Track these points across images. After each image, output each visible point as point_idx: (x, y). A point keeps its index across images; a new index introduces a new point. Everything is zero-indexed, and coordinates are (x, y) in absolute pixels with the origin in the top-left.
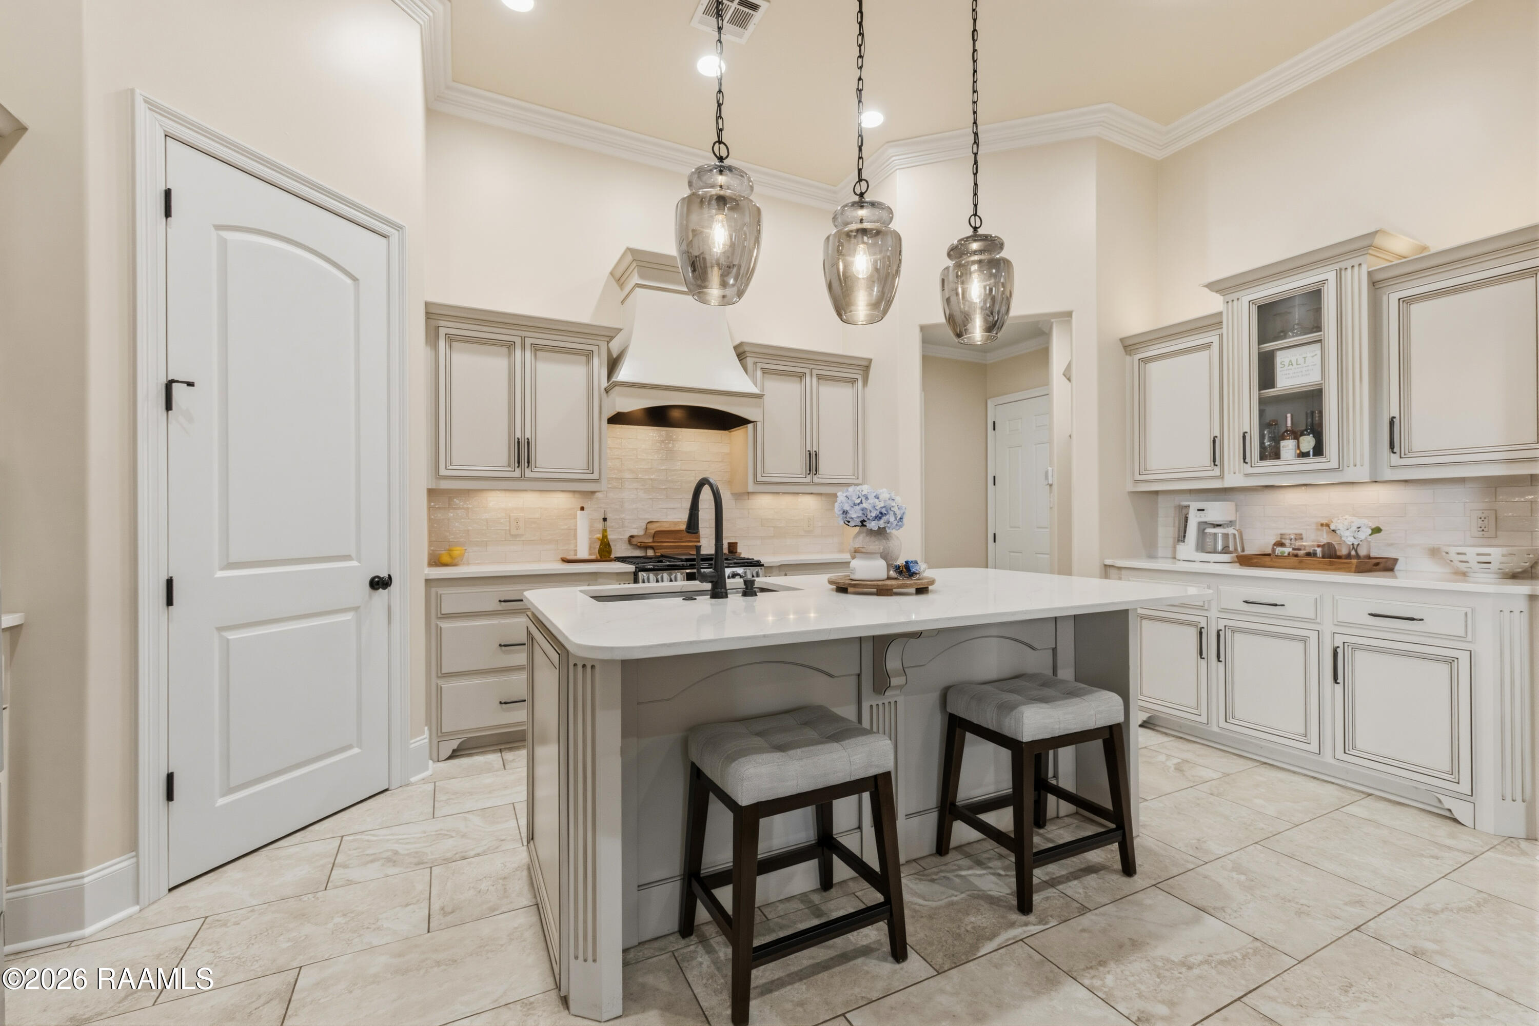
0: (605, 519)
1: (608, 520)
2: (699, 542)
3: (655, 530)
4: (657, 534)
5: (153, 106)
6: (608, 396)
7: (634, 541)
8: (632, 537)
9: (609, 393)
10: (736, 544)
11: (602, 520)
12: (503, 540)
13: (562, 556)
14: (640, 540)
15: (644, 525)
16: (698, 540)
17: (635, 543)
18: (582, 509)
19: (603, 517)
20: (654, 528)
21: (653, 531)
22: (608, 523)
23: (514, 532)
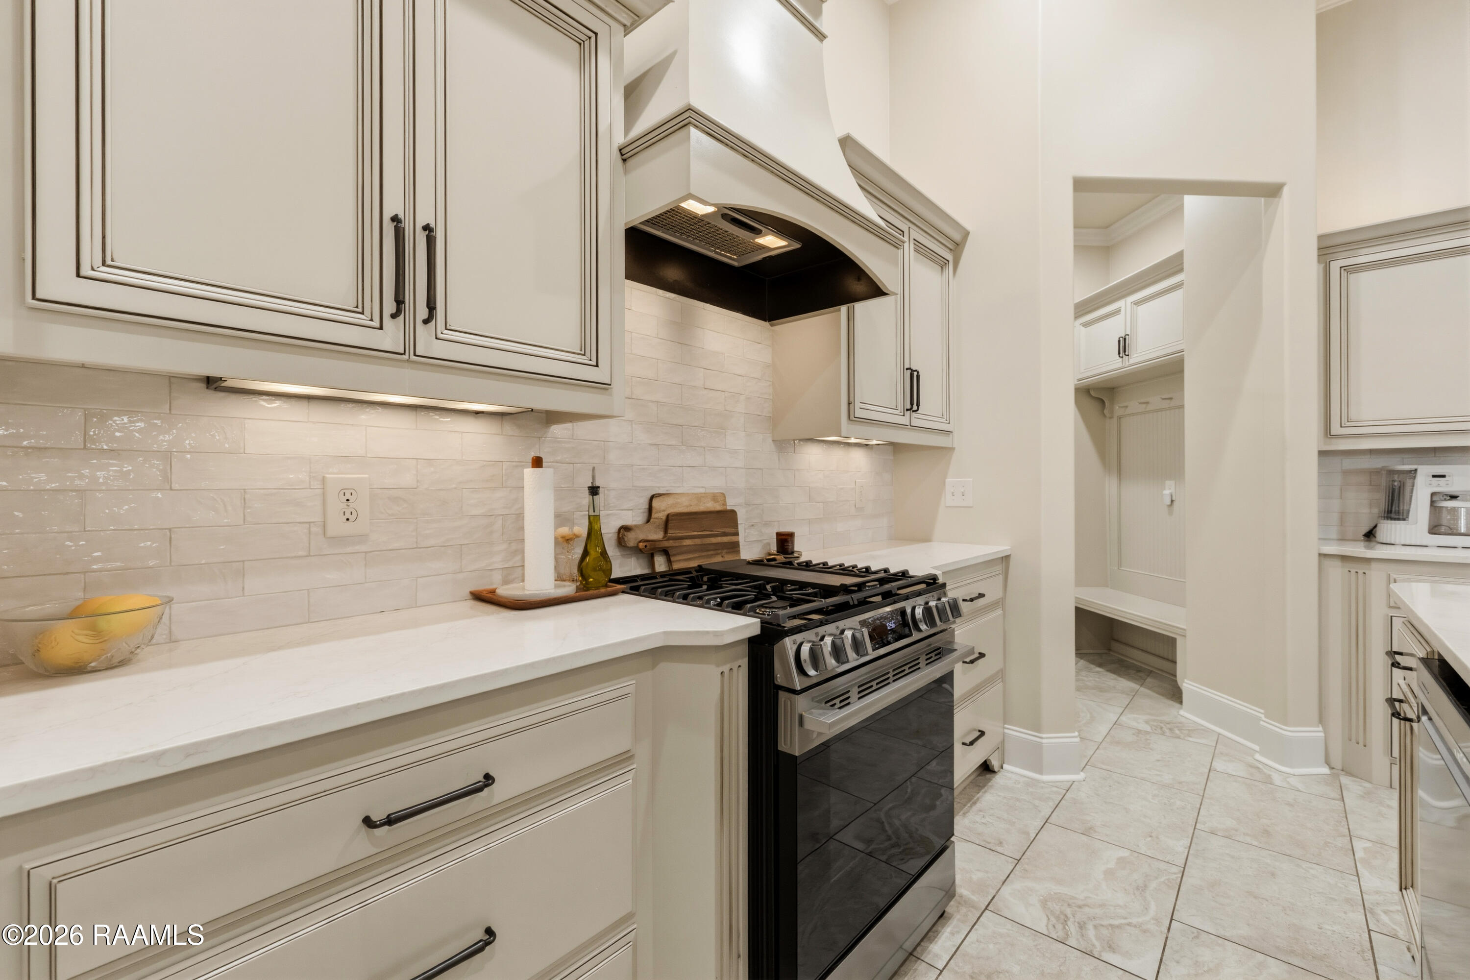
0: (594, 491)
1: (601, 490)
2: (737, 534)
3: (666, 513)
4: (668, 522)
6: (626, 172)
7: (632, 539)
8: (625, 529)
9: (631, 162)
10: (791, 535)
11: (587, 492)
12: (301, 553)
13: (474, 588)
14: (642, 536)
15: (643, 502)
16: (732, 530)
18: (537, 462)
19: (590, 485)
20: (663, 508)
21: (663, 516)
22: (600, 499)
23: (337, 526)
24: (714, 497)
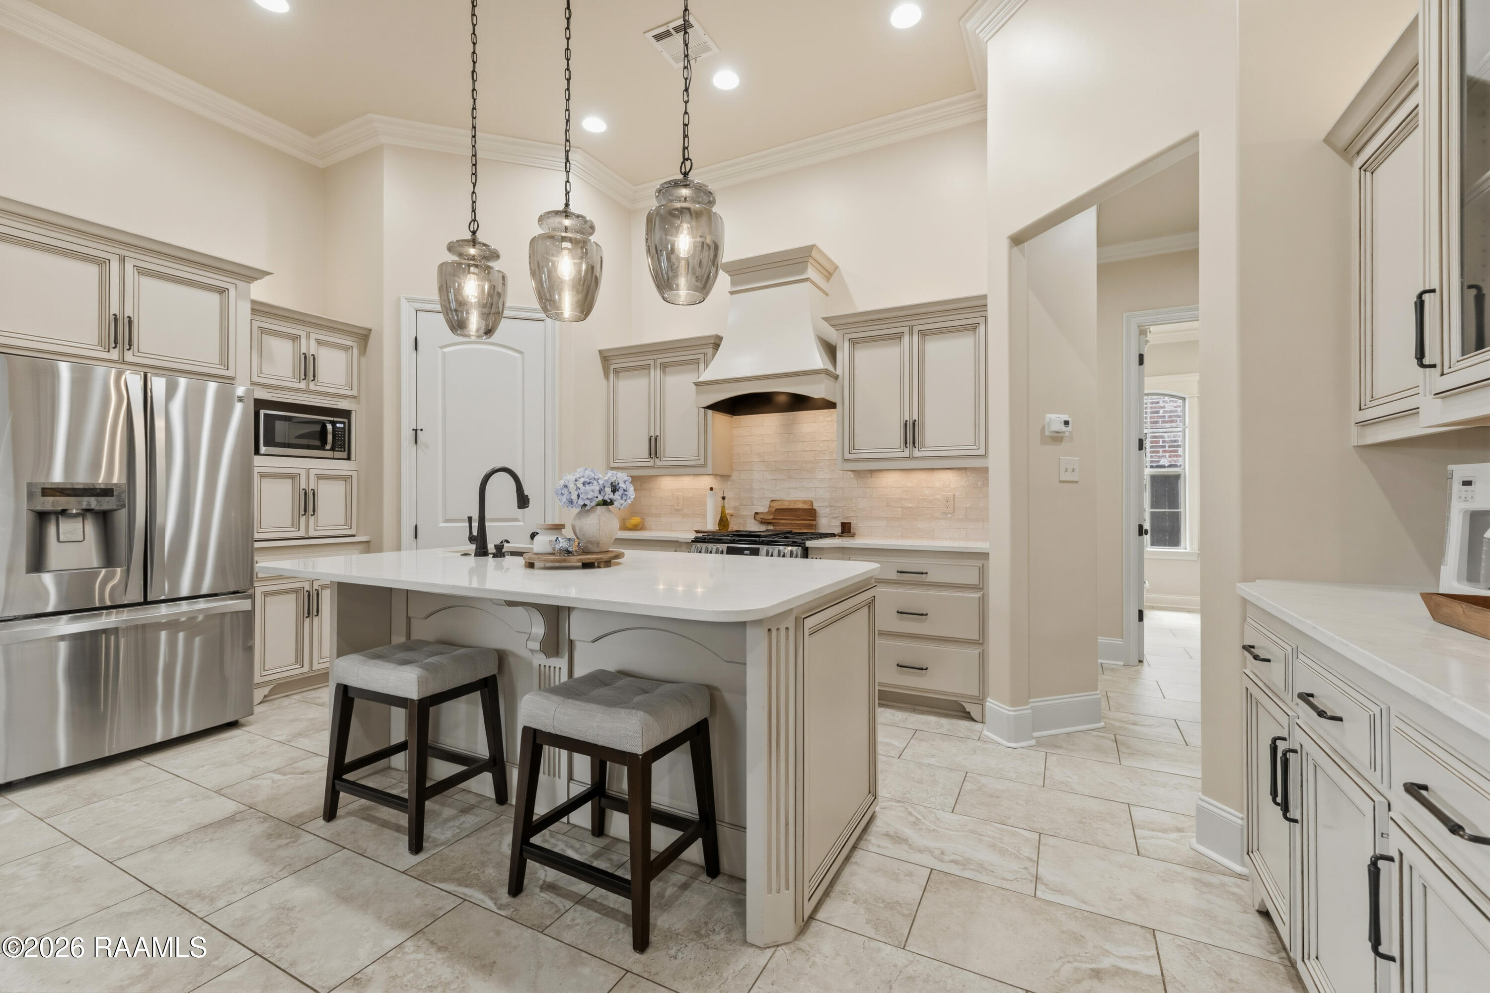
0: (724, 498)
2: (814, 520)
3: (777, 508)
4: (779, 511)
5: (409, 300)
7: (759, 517)
8: (756, 513)
10: (849, 524)
11: (722, 498)
12: (670, 513)
14: (764, 517)
15: (768, 503)
16: (811, 518)
17: (759, 519)
18: (711, 489)
19: (722, 496)
20: (777, 505)
21: (775, 509)
23: (676, 507)
24: (805, 502)
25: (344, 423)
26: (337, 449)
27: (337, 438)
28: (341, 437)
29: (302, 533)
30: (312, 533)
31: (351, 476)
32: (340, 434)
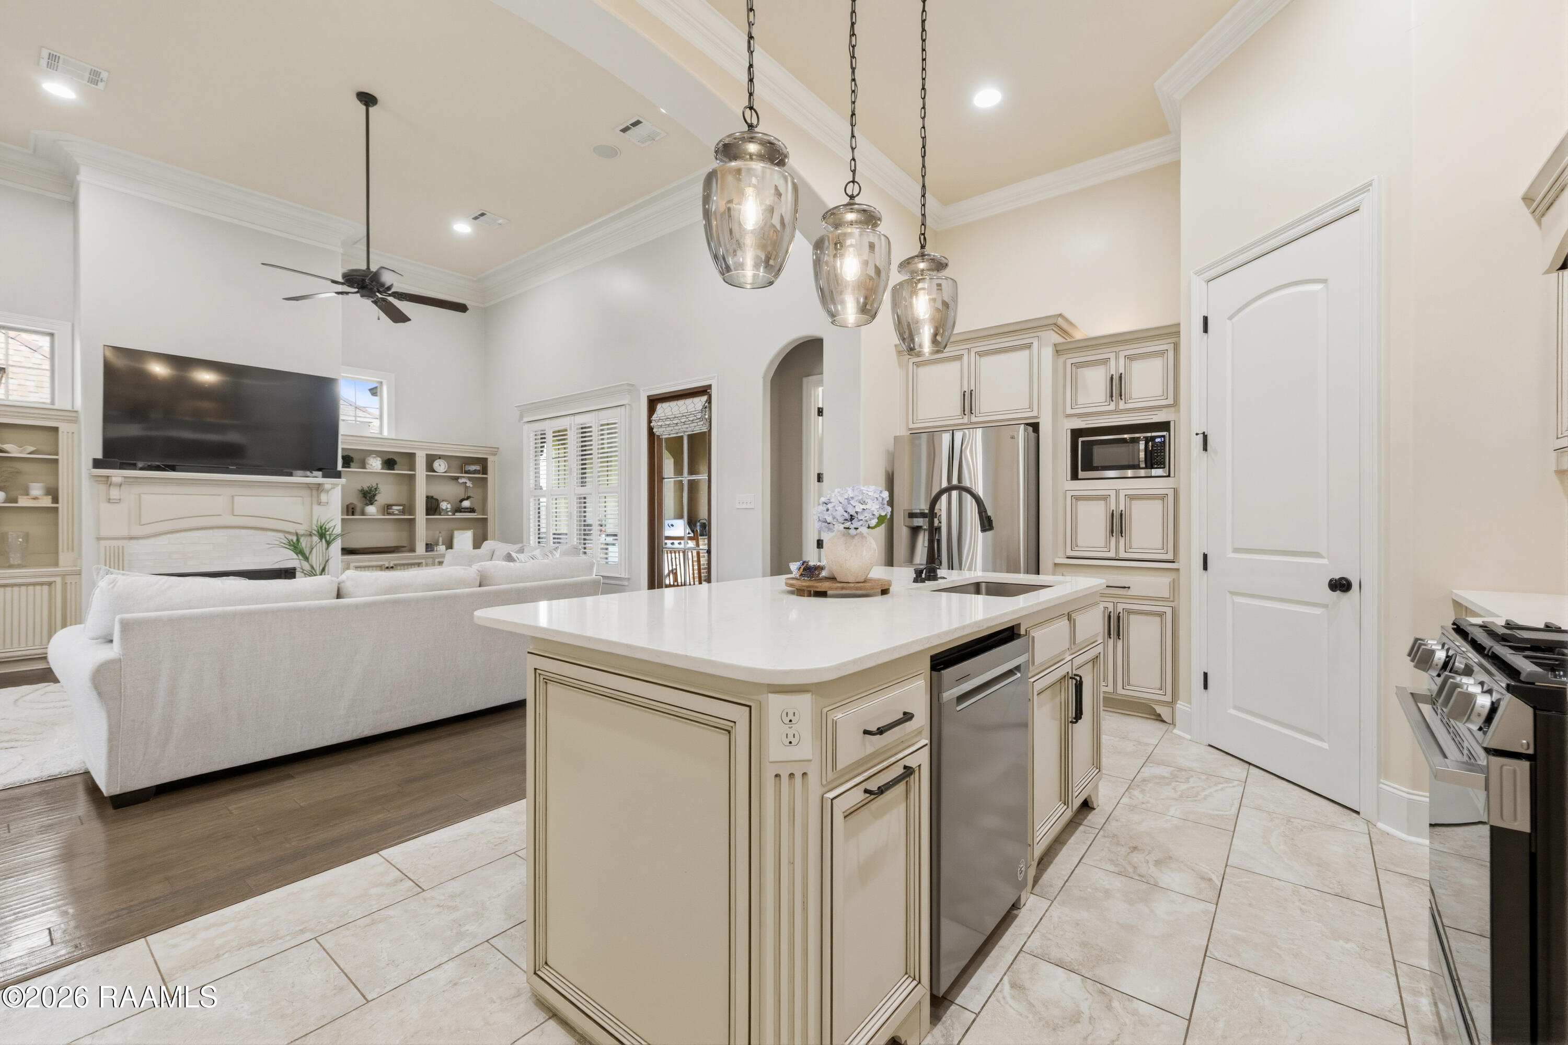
25: (1164, 436)
26: (1156, 466)
27: (1155, 454)
28: (1161, 452)
29: (1112, 554)
30: (1122, 555)
31: (1167, 495)
32: (1159, 450)
